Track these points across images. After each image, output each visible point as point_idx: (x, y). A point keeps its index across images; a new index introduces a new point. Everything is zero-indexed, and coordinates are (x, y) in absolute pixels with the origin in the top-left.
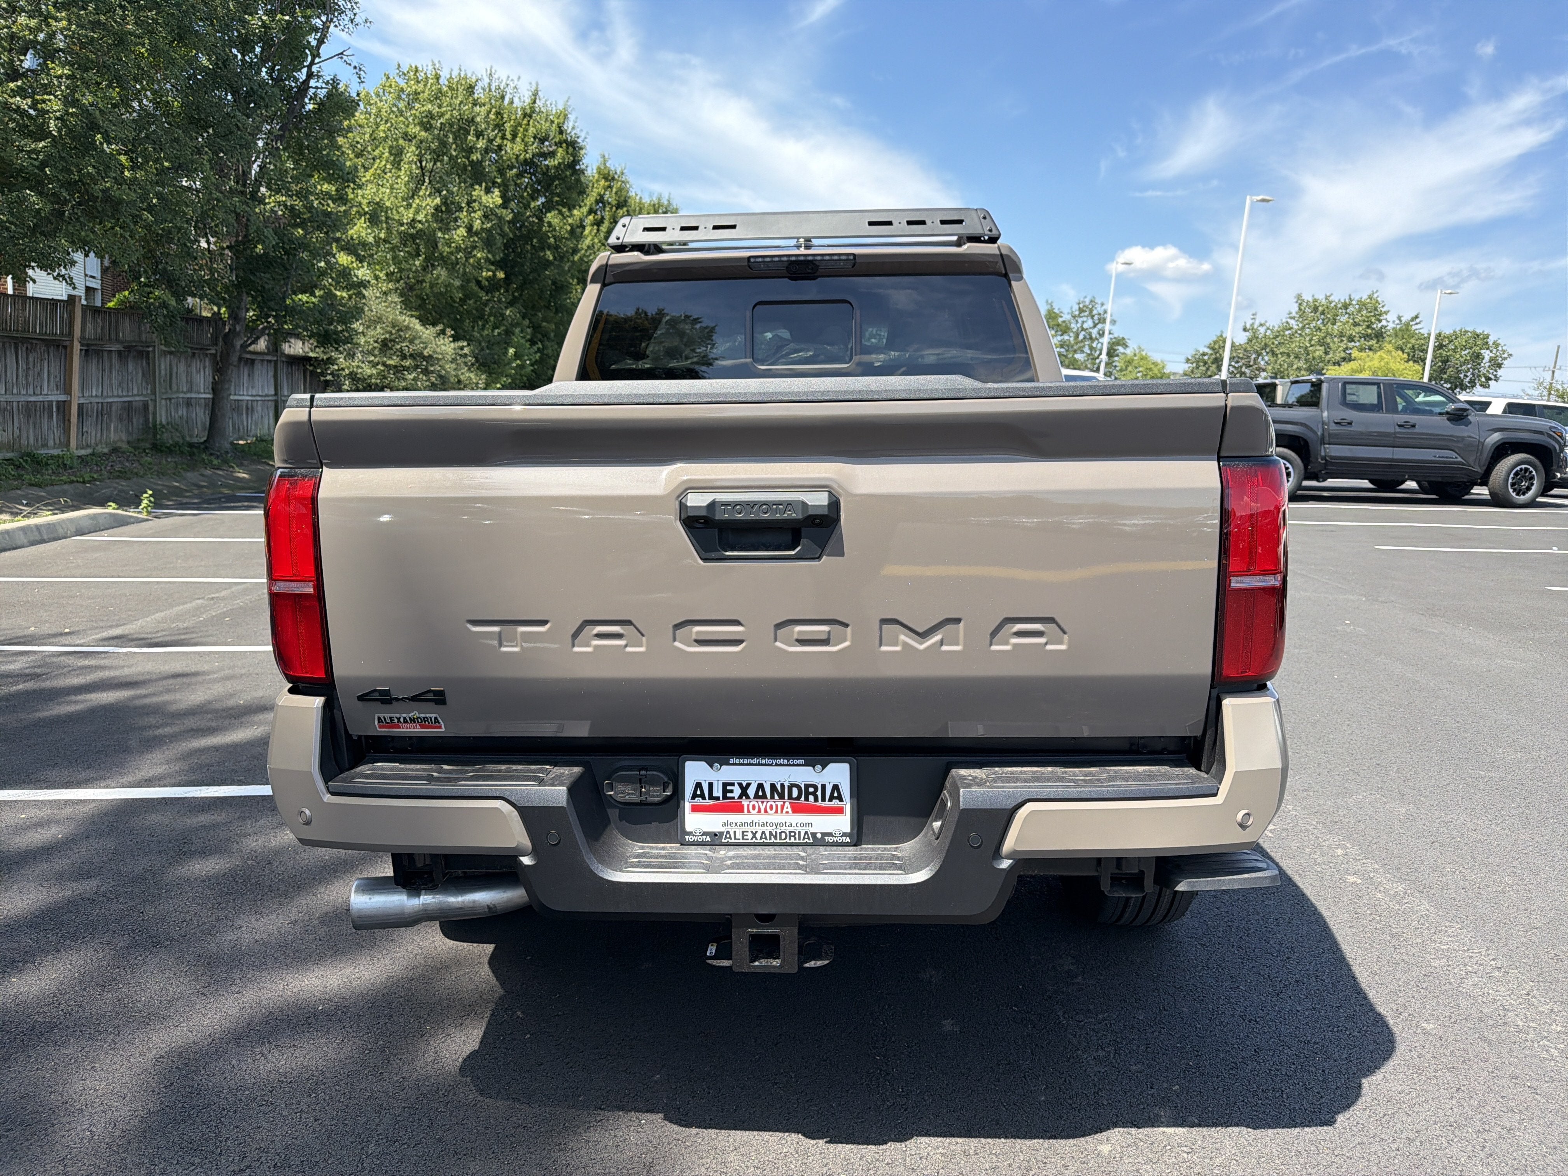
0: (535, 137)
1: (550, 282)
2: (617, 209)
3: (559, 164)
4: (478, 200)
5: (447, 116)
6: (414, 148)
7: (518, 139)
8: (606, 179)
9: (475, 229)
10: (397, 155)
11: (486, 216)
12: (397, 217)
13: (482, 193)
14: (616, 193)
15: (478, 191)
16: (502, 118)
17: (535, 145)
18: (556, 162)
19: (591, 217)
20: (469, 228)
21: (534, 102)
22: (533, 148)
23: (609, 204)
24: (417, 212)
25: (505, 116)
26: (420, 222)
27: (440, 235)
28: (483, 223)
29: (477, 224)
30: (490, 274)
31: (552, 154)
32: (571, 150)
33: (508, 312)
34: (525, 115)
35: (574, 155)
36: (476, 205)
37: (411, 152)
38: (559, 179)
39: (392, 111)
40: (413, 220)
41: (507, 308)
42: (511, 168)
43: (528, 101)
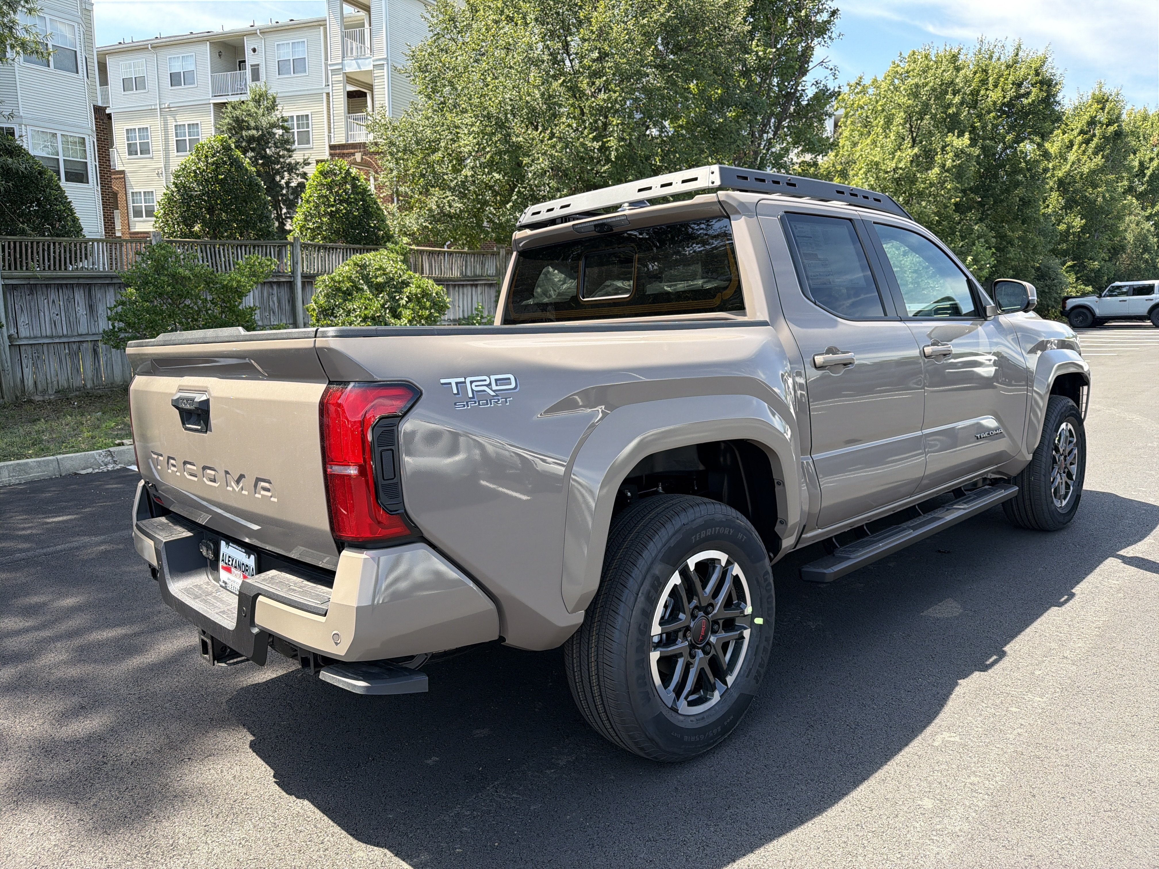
0: (1013, 84)
1: (1018, 199)
2: (1107, 126)
3: (1033, 101)
4: (951, 144)
5: (931, 84)
6: (902, 114)
7: (999, 88)
8: (1098, 102)
9: (946, 167)
10: (889, 121)
11: (957, 155)
12: (883, 168)
13: (954, 138)
14: (1108, 113)
15: (951, 138)
16: (987, 73)
17: (1013, 90)
18: (1030, 101)
19: (1080, 138)
20: (943, 166)
21: (1017, 55)
22: (1011, 93)
23: (1100, 123)
24: (900, 161)
25: (990, 71)
26: (901, 168)
27: (919, 175)
28: (954, 161)
29: (949, 164)
30: (958, 199)
31: (1027, 94)
32: (1045, 88)
33: (976, 227)
34: (1008, 67)
35: (1048, 92)
36: (948, 148)
37: (900, 117)
38: (1033, 114)
39: (889, 89)
40: (897, 168)
41: (976, 224)
42: (989, 112)
43: (1012, 54)
